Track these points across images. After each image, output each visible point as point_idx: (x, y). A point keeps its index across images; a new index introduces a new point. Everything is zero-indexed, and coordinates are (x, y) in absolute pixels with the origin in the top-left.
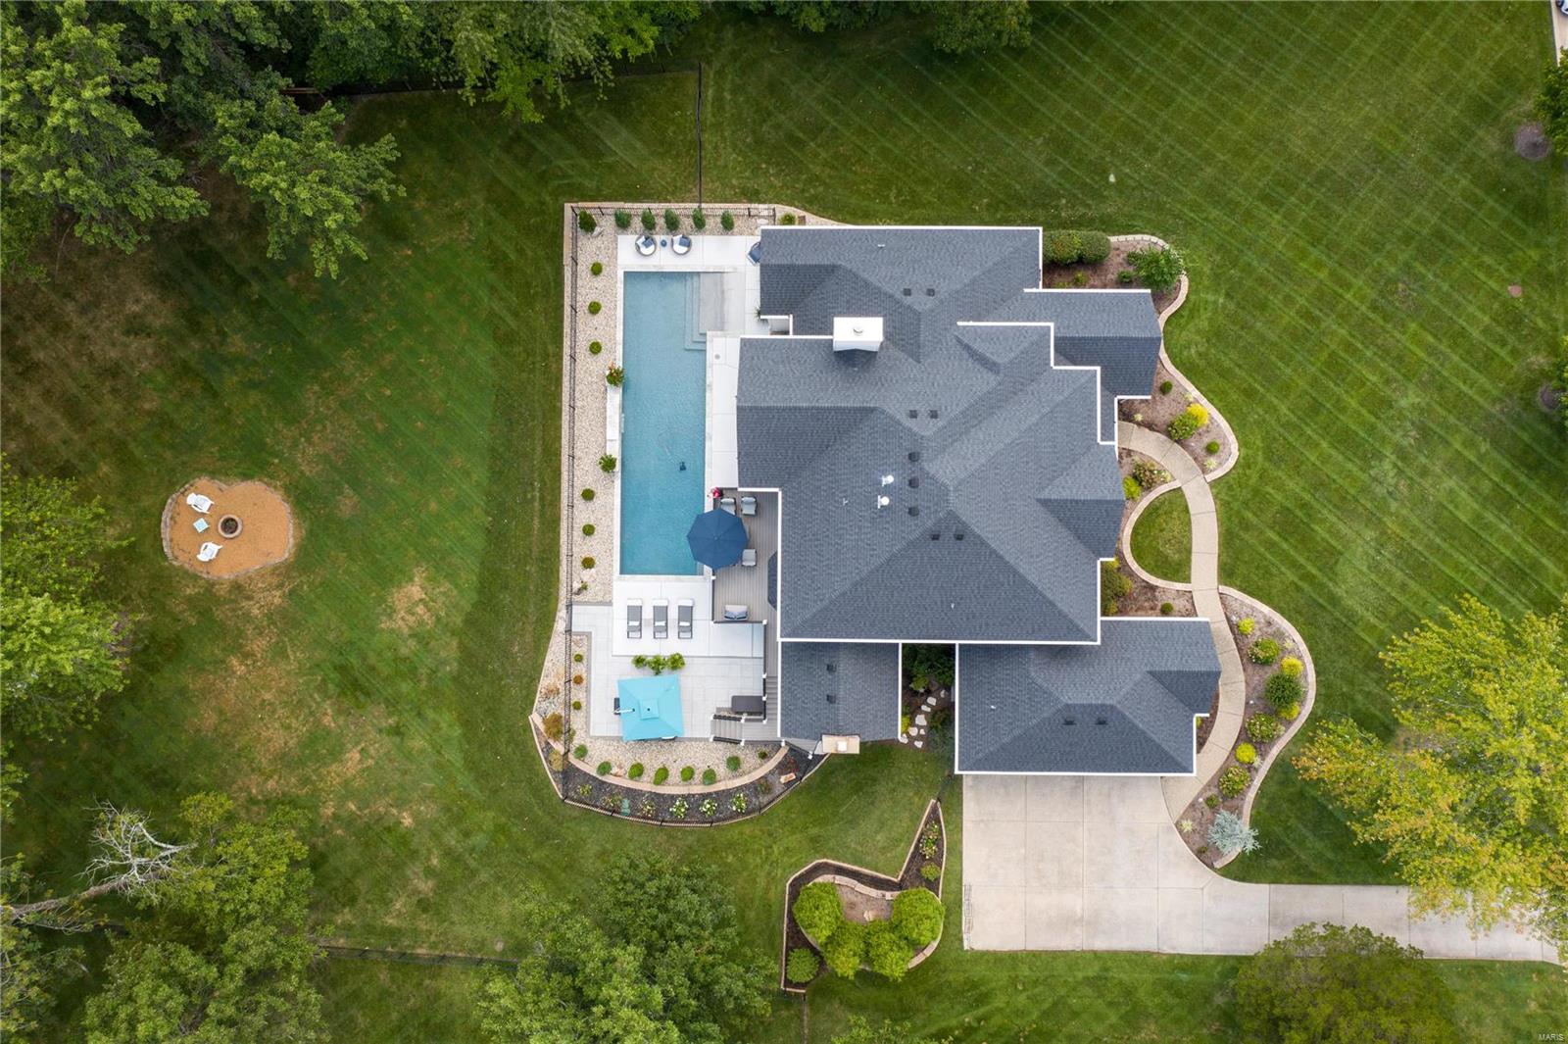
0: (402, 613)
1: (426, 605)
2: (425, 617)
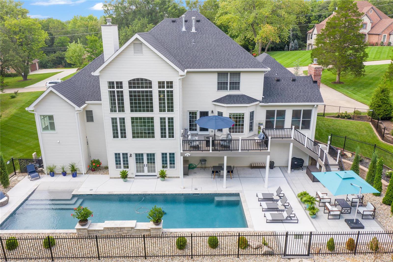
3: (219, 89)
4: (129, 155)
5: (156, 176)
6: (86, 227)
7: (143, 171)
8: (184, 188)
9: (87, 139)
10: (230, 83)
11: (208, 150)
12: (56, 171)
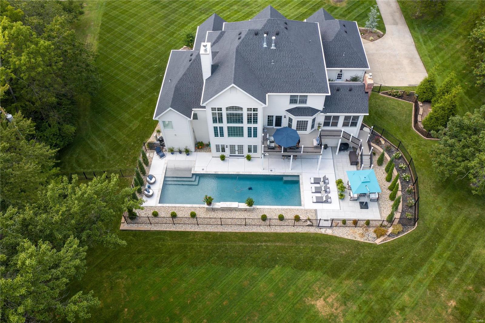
0: (333, 310)
1: (327, 298)
2: (334, 297)
3: (291, 103)
4: (225, 146)
5: (244, 156)
6: (211, 207)
7: (235, 153)
8: (264, 169)
9: (193, 130)
10: (299, 100)
11: (280, 152)
12: (174, 150)
